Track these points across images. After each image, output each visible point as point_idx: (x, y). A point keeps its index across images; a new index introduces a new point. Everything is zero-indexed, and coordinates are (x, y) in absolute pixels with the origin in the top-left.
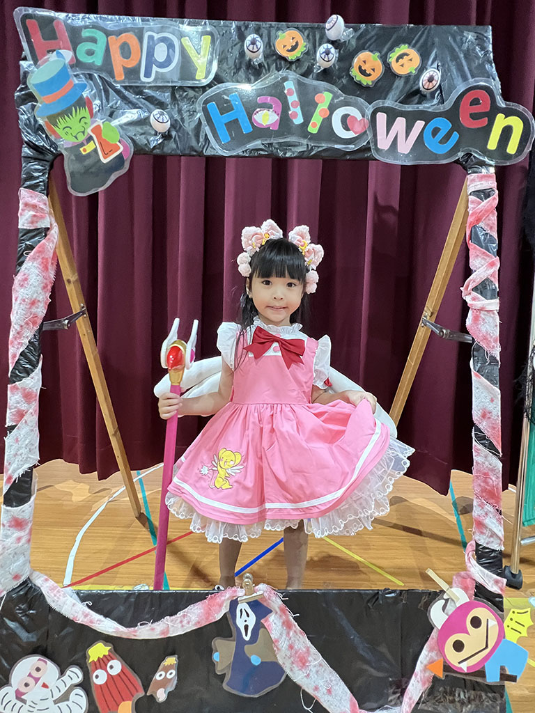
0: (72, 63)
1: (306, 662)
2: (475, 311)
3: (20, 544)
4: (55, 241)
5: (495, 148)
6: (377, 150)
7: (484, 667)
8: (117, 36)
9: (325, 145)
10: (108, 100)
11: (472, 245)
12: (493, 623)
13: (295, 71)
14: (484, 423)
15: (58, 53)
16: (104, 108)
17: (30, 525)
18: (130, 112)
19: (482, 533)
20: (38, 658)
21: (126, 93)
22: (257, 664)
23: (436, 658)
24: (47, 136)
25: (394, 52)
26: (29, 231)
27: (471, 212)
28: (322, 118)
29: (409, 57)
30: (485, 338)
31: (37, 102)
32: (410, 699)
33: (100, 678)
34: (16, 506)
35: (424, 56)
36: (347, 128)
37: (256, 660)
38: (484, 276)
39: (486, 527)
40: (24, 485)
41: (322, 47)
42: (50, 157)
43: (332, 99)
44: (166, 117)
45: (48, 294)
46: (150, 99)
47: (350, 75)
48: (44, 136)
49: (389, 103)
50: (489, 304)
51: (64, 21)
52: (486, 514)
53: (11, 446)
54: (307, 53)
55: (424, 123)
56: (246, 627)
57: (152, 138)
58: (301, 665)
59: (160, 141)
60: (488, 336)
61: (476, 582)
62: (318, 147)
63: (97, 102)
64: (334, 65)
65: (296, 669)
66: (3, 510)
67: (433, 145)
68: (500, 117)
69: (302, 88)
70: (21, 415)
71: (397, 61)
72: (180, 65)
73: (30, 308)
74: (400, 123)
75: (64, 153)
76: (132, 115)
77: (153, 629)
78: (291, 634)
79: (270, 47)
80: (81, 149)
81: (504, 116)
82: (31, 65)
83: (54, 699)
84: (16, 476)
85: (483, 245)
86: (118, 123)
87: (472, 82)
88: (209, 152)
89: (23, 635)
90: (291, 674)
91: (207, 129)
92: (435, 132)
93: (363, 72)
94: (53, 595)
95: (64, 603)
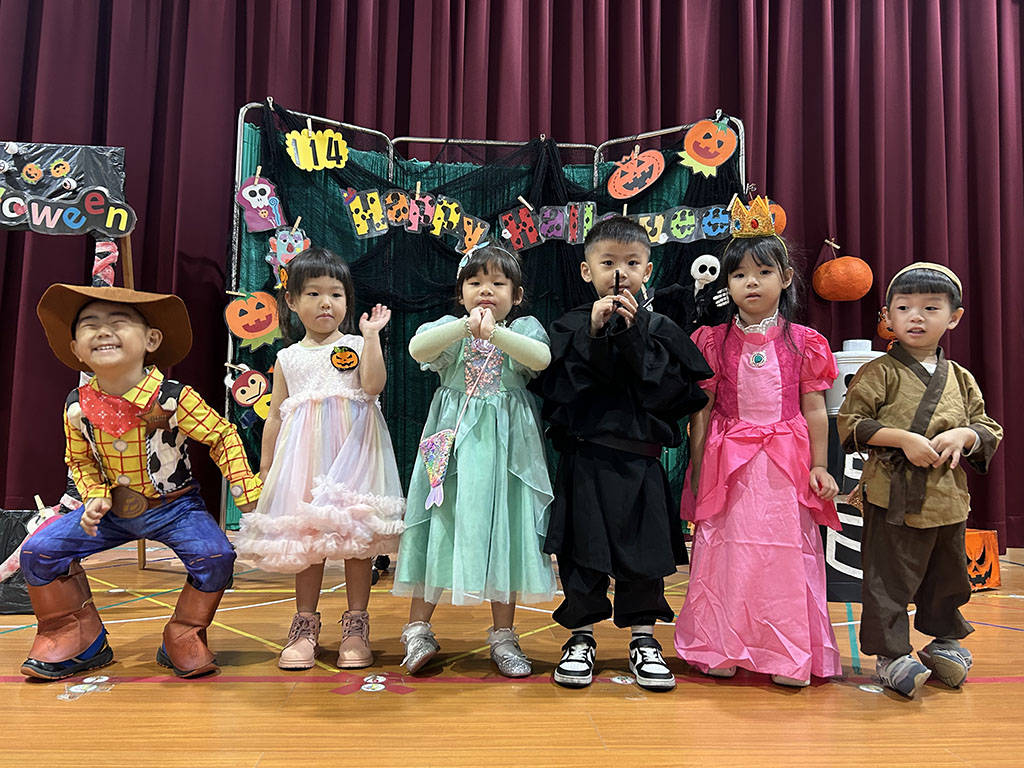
5: (111, 227)
6: (33, 225)
25: (54, 163)
36: (13, 212)
43: (5, 192)
47: (20, 177)
55: (63, 210)
67: (70, 223)
68: (112, 209)
74: (47, 210)
81: (114, 208)
92: (71, 215)
93: (29, 176)
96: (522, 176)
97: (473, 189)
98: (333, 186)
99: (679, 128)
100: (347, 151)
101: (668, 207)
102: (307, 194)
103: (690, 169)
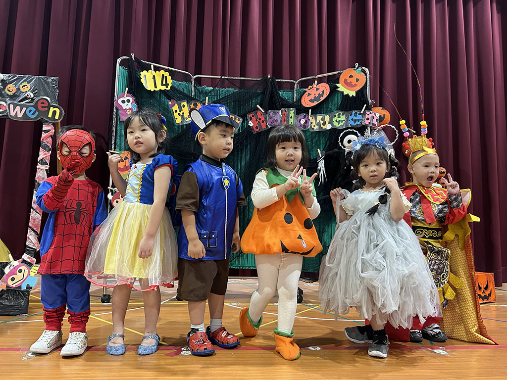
5: (51, 117)
6: (10, 115)
12: (27, 271)
25: (22, 84)
29: (27, 86)
38: (44, 157)
47: (5, 91)
55: (26, 108)
67: (30, 115)
71: (22, 87)
74: (18, 108)
92: (30, 111)
93: (9, 91)
96: (258, 95)
97: (233, 101)
98: (164, 99)
99: (337, 72)
100: (172, 81)
101: (331, 111)
102: (151, 103)
103: (342, 93)
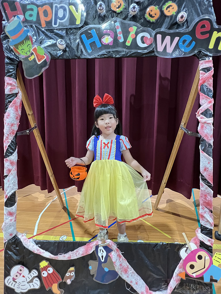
0: (23, 21)
1: (127, 271)
2: (202, 123)
3: (12, 222)
4: (20, 98)
5: (212, 48)
6: (157, 51)
7: (203, 276)
8: (42, 7)
9: (133, 51)
10: (39, 36)
11: (201, 94)
12: (208, 258)
13: (120, 18)
14: (205, 173)
15: (18, 17)
16: (38, 40)
17: (15, 214)
18: (49, 41)
19: (203, 220)
20: (20, 266)
21: (47, 33)
22: (107, 271)
23: (182, 271)
24: (14, 54)
25: (165, 5)
26: (9, 95)
27: (200, 78)
28: (132, 39)
29: (172, 7)
30: (206, 136)
31: (9, 39)
32: (171, 288)
33: (45, 274)
34: (10, 207)
35: (179, 6)
36: (143, 43)
37: (106, 270)
38: (206, 108)
39: (205, 218)
40: (12, 198)
41: (131, 5)
42: (16, 63)
43: (137, 30)
44: (63, 42)
45: (18, 121)
46: (57, 34)
47: (145, 18)
48: (13, 53)
49: (163, 29)
50: (208, 120)
51: (19, 2)
52: (205, 212)
53: (7, 183)
54: (125, 9)
55: (179, 38)
56: (102, 257)
57: (58, 52)
58: (125, 272)
59: (62, 53)
60: (208, 135)
61: (200, 241)
62: (130, 52)
63: (35, 37)
64: (138, 13)
65: (123, 274)
66: (4, 209)
68: (215, 33)
69: (123, 25)
70: (10, 171)
71: (167, 9)
72: (69, 18)
73: (11, 127)
74: (168, 38)
75: (22, 60)
76: (49, 42)
77: (64, 256)
78: (121, 259)
79: (109, 7)
80: (29, 59)
81: (217, 32)
82: (7, 22)
83: (27, 281)
84: (9, 195)
85: (206, 93)
86: (44, 46)
87: (202, 17)
88: (83, 57)
89: (15, 257)
90: (121, 276)
91: (81, 46)
92: (184, 41)
93: (151, 16)
94: (25, 242)
95: (30, 245)
